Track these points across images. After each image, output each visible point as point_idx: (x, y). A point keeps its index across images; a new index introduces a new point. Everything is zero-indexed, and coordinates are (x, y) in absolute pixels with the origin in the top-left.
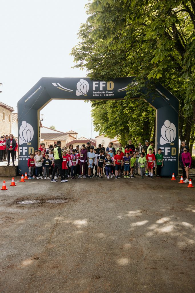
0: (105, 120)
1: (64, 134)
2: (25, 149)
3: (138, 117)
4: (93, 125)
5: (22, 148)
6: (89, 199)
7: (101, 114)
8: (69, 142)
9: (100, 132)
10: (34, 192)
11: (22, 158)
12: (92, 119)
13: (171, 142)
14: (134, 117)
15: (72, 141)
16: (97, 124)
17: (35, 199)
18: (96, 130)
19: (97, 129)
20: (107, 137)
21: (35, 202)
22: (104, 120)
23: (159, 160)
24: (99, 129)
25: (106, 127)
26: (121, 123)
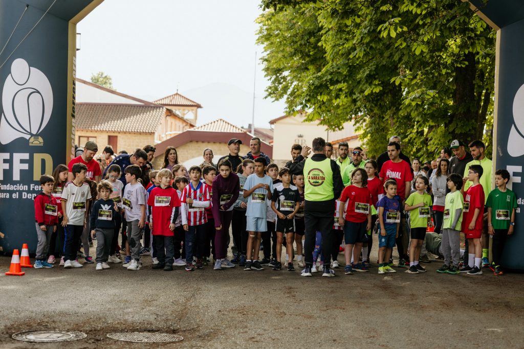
0: (309, 56)
1: (147, 107)
2: (22, 161)
3: (432, 51)
4: (264, 73)
5: (11, 156)
6: (252, 333)
7: (296, 35)
8: (165, 139)
9: (288, 102)
10: (63, 306)
11: (11, 192)
12: (262, 50)
14: (418, 52)
15: (180, 135)
17: (68, 327)
18: (274, 93)
19: (276, 89)
20: (318, 122)
21: (72, 336)
22: (307, 59)
23: (501, 212)
24: (285, 89)
25: (313, 84)
26: (370, 71)
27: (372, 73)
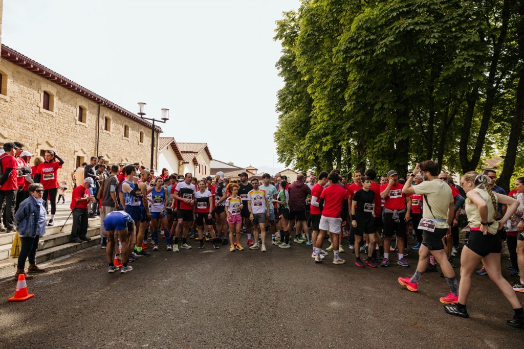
4: (277, 153)
16: (282, 152)
18: (281, 160)
25: (312, 137)
26: (351, 124)
27: (352, 125)
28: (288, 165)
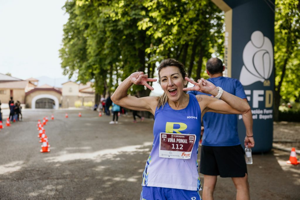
1: (22, 80)
13: (264, 78)
28: (70, 78)
